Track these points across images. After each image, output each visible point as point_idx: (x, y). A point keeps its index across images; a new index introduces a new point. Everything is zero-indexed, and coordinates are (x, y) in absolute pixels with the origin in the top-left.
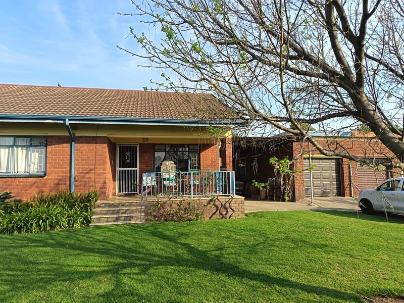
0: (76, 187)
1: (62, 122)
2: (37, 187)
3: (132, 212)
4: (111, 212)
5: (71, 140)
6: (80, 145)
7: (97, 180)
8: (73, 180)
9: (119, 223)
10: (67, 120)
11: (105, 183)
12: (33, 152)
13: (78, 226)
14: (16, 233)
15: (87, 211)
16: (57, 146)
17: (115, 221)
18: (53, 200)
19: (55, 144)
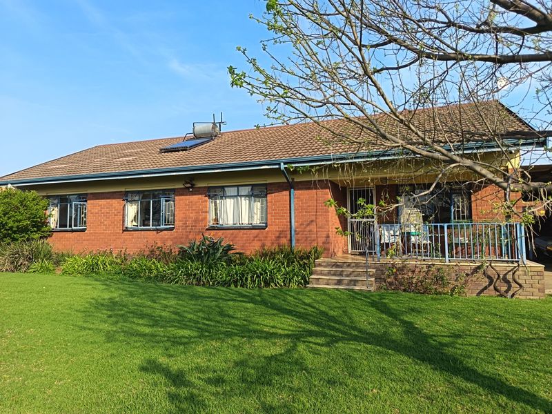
0: (297, 240)
1: (277, 166)
2: (259, 240)
3: (359, 275)
4: (332, 273)
5: (289, 186)
6: (300, 192)
7: (319, 233)
8: (293, 233)
9: (340, 287)
10: (282, 164)
11: (328, 237)
12: (255, 201)
13: (293, 285)
14: (232, 286)
15: (305, 270)
16: (277, 194)
17: (336, 284)
18: (272, 255)
19: (275, 192)
